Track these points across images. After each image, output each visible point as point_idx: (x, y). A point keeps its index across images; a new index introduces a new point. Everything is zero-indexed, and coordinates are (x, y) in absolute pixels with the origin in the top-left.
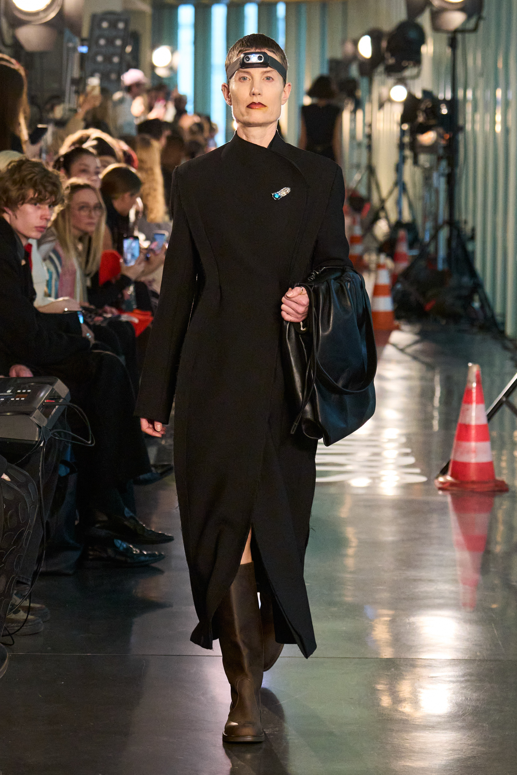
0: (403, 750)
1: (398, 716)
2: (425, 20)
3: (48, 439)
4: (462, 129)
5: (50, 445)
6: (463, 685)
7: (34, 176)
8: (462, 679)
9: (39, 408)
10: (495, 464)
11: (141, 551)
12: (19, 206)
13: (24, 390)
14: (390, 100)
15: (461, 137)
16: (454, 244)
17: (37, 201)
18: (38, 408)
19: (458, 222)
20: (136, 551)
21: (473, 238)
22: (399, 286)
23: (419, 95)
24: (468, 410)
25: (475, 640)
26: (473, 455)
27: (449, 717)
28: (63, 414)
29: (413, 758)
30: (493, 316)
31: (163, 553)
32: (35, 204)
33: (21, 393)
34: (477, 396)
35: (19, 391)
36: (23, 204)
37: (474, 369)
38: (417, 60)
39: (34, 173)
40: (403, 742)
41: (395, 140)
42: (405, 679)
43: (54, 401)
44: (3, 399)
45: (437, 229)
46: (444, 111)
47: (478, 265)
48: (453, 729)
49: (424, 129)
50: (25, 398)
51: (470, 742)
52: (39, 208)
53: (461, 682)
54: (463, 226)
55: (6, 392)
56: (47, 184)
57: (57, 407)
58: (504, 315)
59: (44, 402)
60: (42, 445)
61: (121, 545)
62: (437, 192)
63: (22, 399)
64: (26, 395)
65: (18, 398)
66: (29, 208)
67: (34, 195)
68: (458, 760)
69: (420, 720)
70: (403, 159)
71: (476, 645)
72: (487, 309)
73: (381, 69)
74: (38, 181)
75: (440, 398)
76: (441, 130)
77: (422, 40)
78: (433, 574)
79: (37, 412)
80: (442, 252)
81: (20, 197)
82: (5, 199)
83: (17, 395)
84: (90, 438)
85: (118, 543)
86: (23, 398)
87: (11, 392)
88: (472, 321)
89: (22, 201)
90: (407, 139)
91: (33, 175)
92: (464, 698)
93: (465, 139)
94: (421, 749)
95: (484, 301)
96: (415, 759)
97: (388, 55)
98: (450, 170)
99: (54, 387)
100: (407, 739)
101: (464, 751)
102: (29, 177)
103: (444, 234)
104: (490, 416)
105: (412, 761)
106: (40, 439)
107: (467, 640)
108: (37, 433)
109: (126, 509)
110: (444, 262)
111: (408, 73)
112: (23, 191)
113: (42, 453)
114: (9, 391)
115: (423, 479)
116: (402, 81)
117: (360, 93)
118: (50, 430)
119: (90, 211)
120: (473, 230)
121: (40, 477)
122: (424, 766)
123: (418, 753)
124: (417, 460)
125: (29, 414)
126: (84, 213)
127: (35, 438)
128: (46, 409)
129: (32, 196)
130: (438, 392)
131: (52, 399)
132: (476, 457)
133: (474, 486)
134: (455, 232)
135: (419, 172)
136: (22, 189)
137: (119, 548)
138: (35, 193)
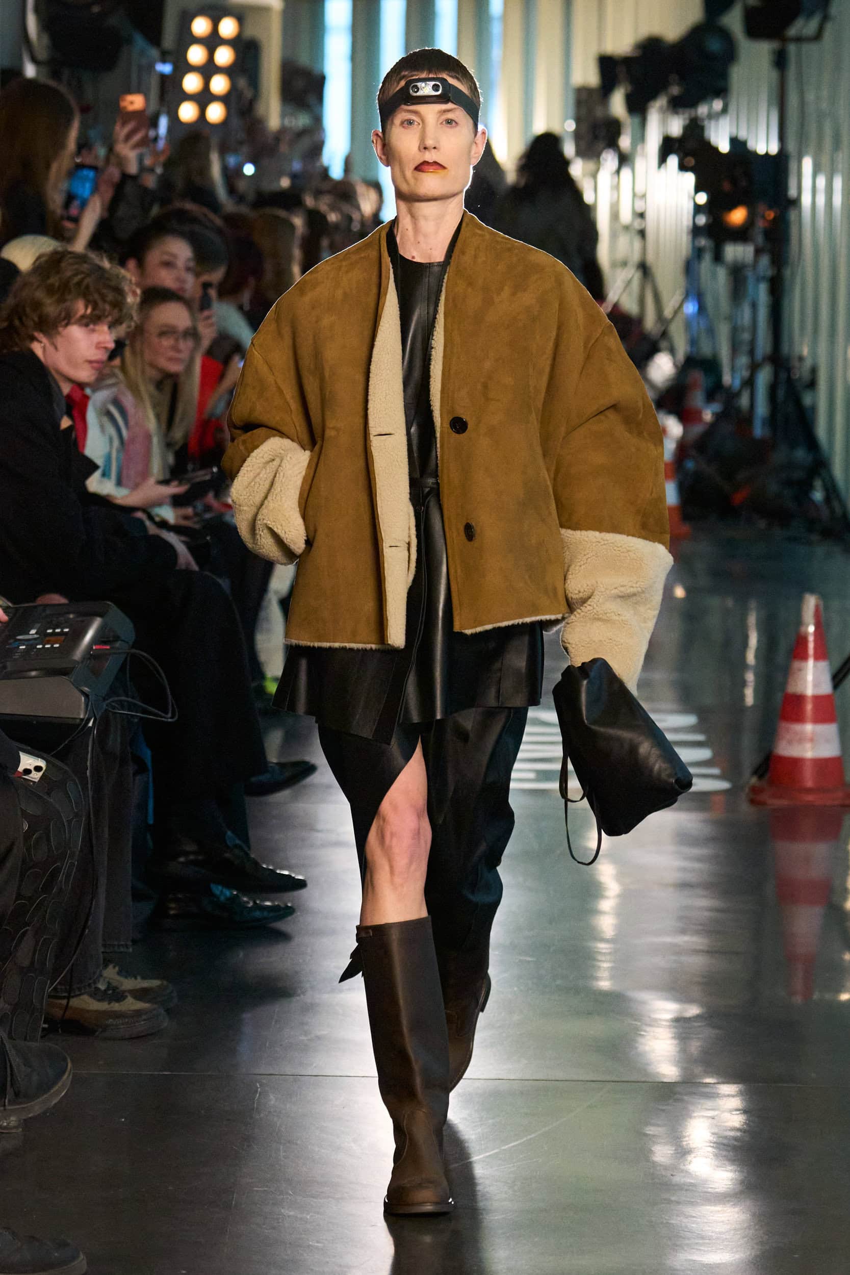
1: (678, 1179)
2: (733, 21)
3: (101, 714)
4: (795, 203)
5: (104, 724)
9: (84, 661)
11: (255, 903)
12: (60, 329)
13: (58, 628)
15: (792, 215)
16: (781, 393)
19: (788, 359)
21: (812, 384)
22: (690, 465)
23: (724, 147)
24: (800, 670)
26: (808, 745)
30: (845, 515)
31: (289, 905)
32: (87, 325)
33: (54, 634)
34: (815, 648)
35: (50, 631)
36: (67, 325)
37: (811, 603)
39: (83, 272)
40: (685, 1220)
41: (684, 221)
42: (691, 1117)
43: (107, 647)
44: (24, 647)
45: (754, 368)
47: (821, 431)
49: (731, 203)
50: (60, 644)
52: (93, 331)
54: (796, 363)
55: (29, 634)
56: (105, 291)
57: (113, 657)
59: (91, 649)
60: (90, 724)
61: (222, 891)
62: (754, 306)
63: (55, 646)
64: (63, 638)
65: (48, 643)
66: (76, 332)
67: (86, 310)
70: (699, 253)
72: (836, 504)
73: (661, 101)
74: (92, 289)
75: (758, 650)
76: (760, 205)
77: (730, 55)
80: (762, 409)
81: (63, 314)
82: (36, 319)
83: (47, 639)
84: (171, 709)
85: (217, 889)
86: (56, 643)
87: (36, 633)
88: (812, 524)
89: (66, 321)
90: (703, 220)
91: (82, 276)
93: (800, 219)
95: (832, 491)
96: (706, 1249)
97: (672, 79)
98: (775, 272)
100: (694, 1217)
102: (76, 279)
103: (764, 377)
104: (837, 680)
105: (702, 1252)
106: (87, 716)
108: (83, 706)
109: (229, 833)
110: (764, 424)
111: (705, 109)
112: (68, 304)
113: (92, 737)
114: (33, 632)
115: (724, 785)
117: (625, 142)
118: (104, 699)
119: (177, 340)
120: (814, 371)
121: (87, 778)
122: (720, 1262)
124: (715, 755)
126: (167, 342)
127: (79, 714)
128: (96, 661)
129: (83, 312)
130: (753, 640)
131: (105, 643)
132: (813, 748)
133: (810, 798)
134: (783, 376)
135: (722, 274)
136: (65, 301)
137: (218, 898)
138: (86, 308)
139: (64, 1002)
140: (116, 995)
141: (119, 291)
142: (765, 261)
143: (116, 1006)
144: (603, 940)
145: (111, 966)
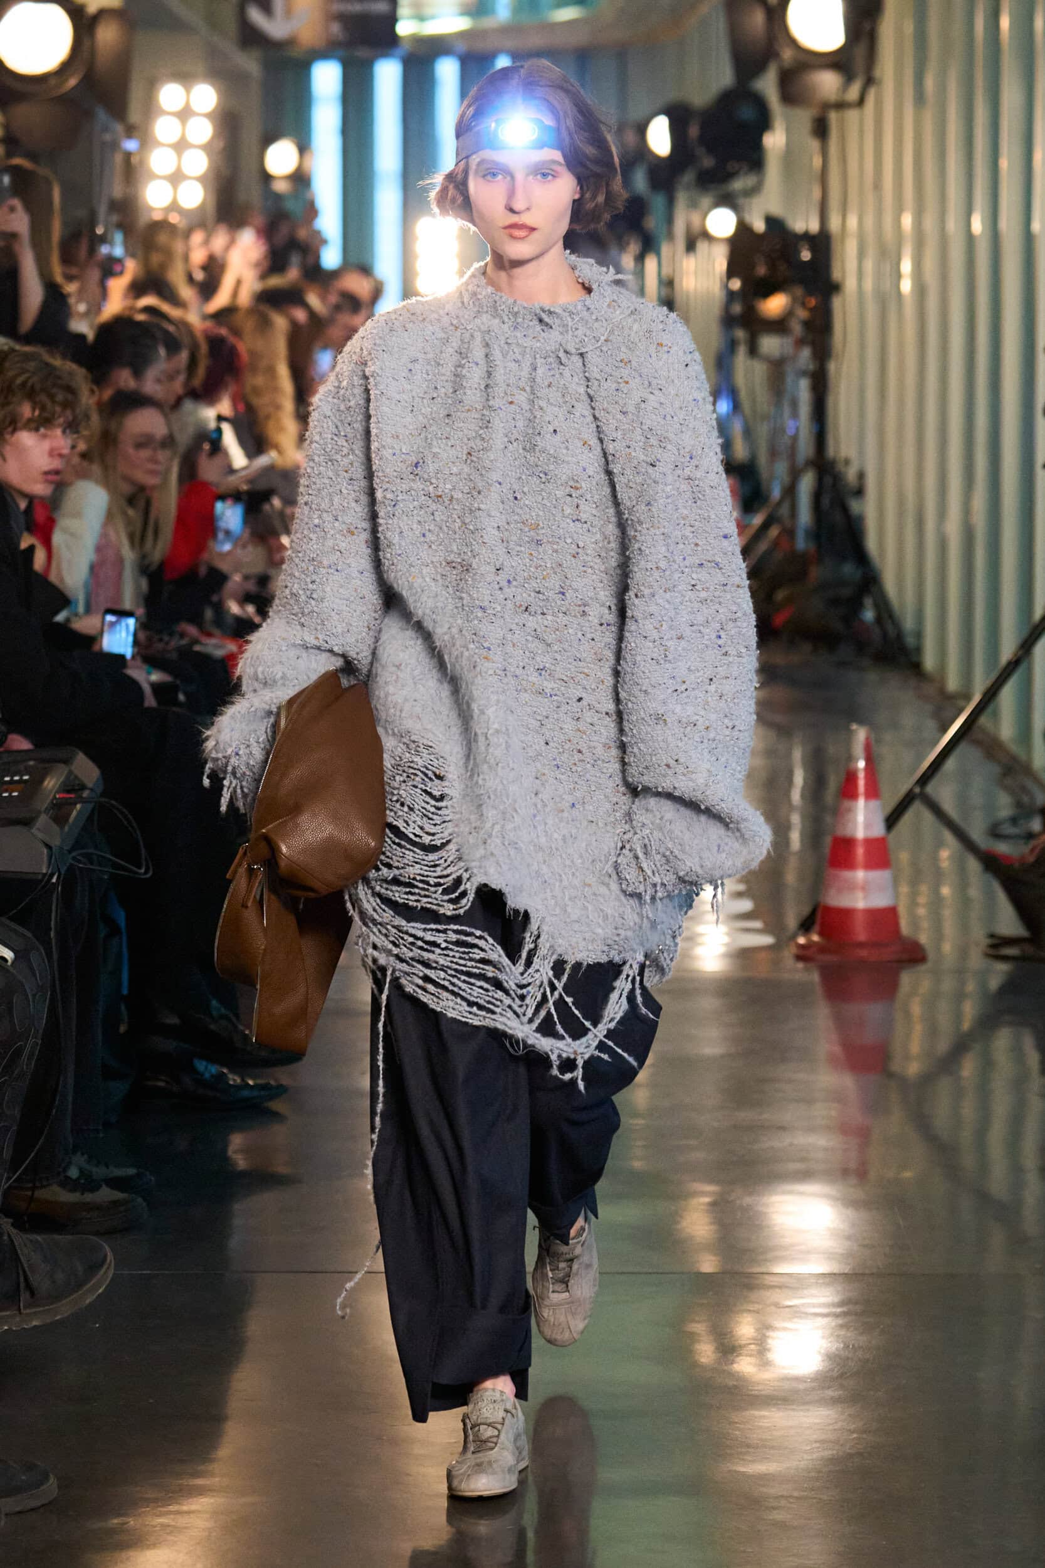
0: (728, 1442)
2: (768, 85)
3: (65, 868)
4: (838, 287)
5: (70, 879)
6: (840, 1321)
7: (29, 378)
8: (839, 1310)
9: (47, 811)
10: (902, 911)
11: (243, 1080)
12: (7, 437)
13: (16, 775)
14: (706, 235)
15: (837, 303)
16: (826, 501)
17: (41, 423)
18: (45, 812)
20: (234, 1080)
21: (859, 492)
23: (759, 226)
24: (850, 810)
25: (864, 1239)
26: (860, 895)
27: (814, 1380)
28: (90, 818)
29: (745, 1457)
30: (900, 636)
31: (284, 1083)
32: (37, 430)
33: (12, 782)
34: (866, 784)
35: (7, 779)
36: (14, 431)
37: (861, 734)
38: (755, 160)
39: (28, 371)
41: (716, 310)
43: (72, 796)
45: (795, 475)
46: (806, 255)
47: (871, 544)
48: (823, 1402)
49: (767, 289)
50: (19, 792)
51: (852, 1427)
52: (45, 436)
53: (836, 1316)
54: (840, 467)
56: (54, 390)
57: (78, 806)
58: (919, 635)
59: (54, 797)
60: (54, 880)
61: (206, 1068)
62: (794, 404)
63: (14, 794)
64: (23, 785)
65: (6, 792)
66: (26, 438)
67: (33, 414)
68: (832, 1460)
69: (760, 1388)
70: (732, 345)
71: (865, 1246)
72: (888, 624)
73: (688, 177)
74: (38, 387)
75: (803, 788)
76: (799, 291)
77: (764, 123)
78: (787, 1116)
79: (43, 819)
80: (805, 516)
81: (8, 419)
83: (5, 787)
84: (144, 863)
85: (200, 1065)
86: (15, 791)
88: (861, 646)
89: (12, 427)
90: (737, 309)
91: (27, 375)
92: (842, 1345)
93: (844, 306)
94: (761, 1440)
95: (885, 610)
97: (700, 151)
98: (818, 366)
99: (73, 768)
101: (841, 1442)
102: (19, 381)
103: (806, 484)
104: (891, 821)
107: (849, 1238)
108: (45, 859)
109: (214, 1003)
110: (807, 536)
111: (738, 185)
112: (11, 407)
113: (55, 894)
115: (767, 940)
116: (727, 200)
117: (652, 222)
118: (70, 852)
119: (155, 450)
120: (861, 476)
121: (52, 938)
122: (767, 1472)
123: (757, 1447)
124: (757, 905)
125: (27, 823)
127: (41, 869)
128: (59, 810)
129: (30, 415)
130: (799, 778)
131: (68, 792)
132: (865, 898)
133: (864, 953)
134: (828, 480)
135: (759, 369)
136: (8, 404)
137: (202, 1075)
138: (34, 410)
139: (29, 1193)
140: (88, 1184)
141: (70, 390)
142: (806, 353)
143: (89, 1197)
144: (636, 1115)
145: (79, 1154)
